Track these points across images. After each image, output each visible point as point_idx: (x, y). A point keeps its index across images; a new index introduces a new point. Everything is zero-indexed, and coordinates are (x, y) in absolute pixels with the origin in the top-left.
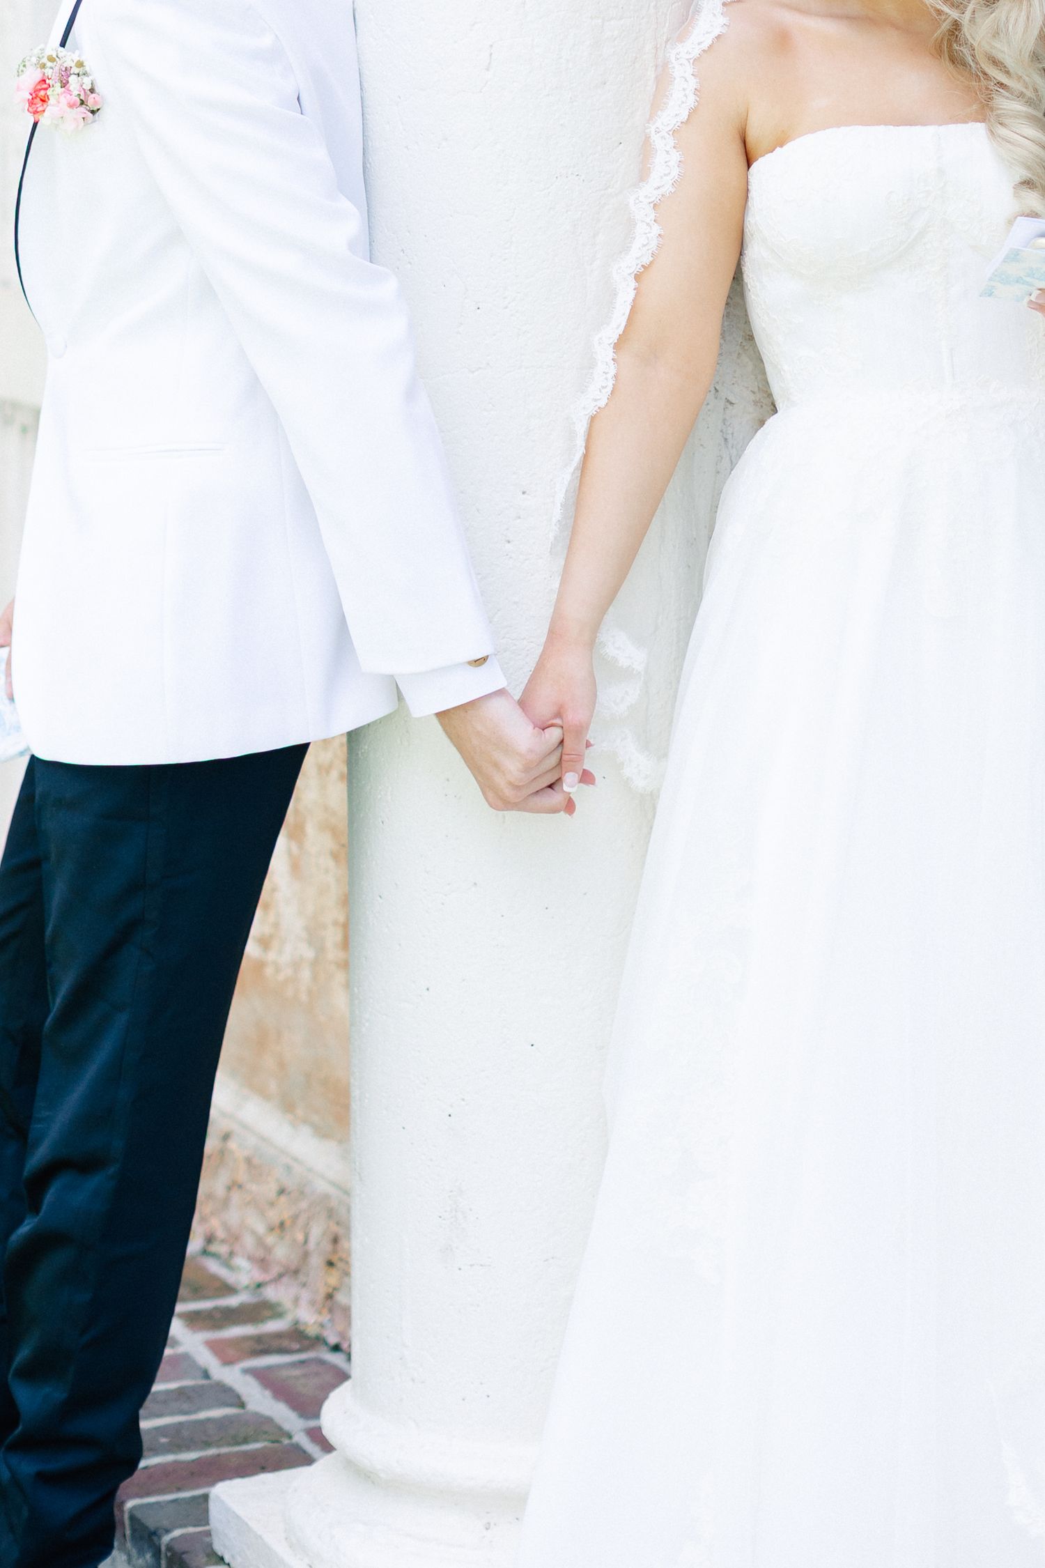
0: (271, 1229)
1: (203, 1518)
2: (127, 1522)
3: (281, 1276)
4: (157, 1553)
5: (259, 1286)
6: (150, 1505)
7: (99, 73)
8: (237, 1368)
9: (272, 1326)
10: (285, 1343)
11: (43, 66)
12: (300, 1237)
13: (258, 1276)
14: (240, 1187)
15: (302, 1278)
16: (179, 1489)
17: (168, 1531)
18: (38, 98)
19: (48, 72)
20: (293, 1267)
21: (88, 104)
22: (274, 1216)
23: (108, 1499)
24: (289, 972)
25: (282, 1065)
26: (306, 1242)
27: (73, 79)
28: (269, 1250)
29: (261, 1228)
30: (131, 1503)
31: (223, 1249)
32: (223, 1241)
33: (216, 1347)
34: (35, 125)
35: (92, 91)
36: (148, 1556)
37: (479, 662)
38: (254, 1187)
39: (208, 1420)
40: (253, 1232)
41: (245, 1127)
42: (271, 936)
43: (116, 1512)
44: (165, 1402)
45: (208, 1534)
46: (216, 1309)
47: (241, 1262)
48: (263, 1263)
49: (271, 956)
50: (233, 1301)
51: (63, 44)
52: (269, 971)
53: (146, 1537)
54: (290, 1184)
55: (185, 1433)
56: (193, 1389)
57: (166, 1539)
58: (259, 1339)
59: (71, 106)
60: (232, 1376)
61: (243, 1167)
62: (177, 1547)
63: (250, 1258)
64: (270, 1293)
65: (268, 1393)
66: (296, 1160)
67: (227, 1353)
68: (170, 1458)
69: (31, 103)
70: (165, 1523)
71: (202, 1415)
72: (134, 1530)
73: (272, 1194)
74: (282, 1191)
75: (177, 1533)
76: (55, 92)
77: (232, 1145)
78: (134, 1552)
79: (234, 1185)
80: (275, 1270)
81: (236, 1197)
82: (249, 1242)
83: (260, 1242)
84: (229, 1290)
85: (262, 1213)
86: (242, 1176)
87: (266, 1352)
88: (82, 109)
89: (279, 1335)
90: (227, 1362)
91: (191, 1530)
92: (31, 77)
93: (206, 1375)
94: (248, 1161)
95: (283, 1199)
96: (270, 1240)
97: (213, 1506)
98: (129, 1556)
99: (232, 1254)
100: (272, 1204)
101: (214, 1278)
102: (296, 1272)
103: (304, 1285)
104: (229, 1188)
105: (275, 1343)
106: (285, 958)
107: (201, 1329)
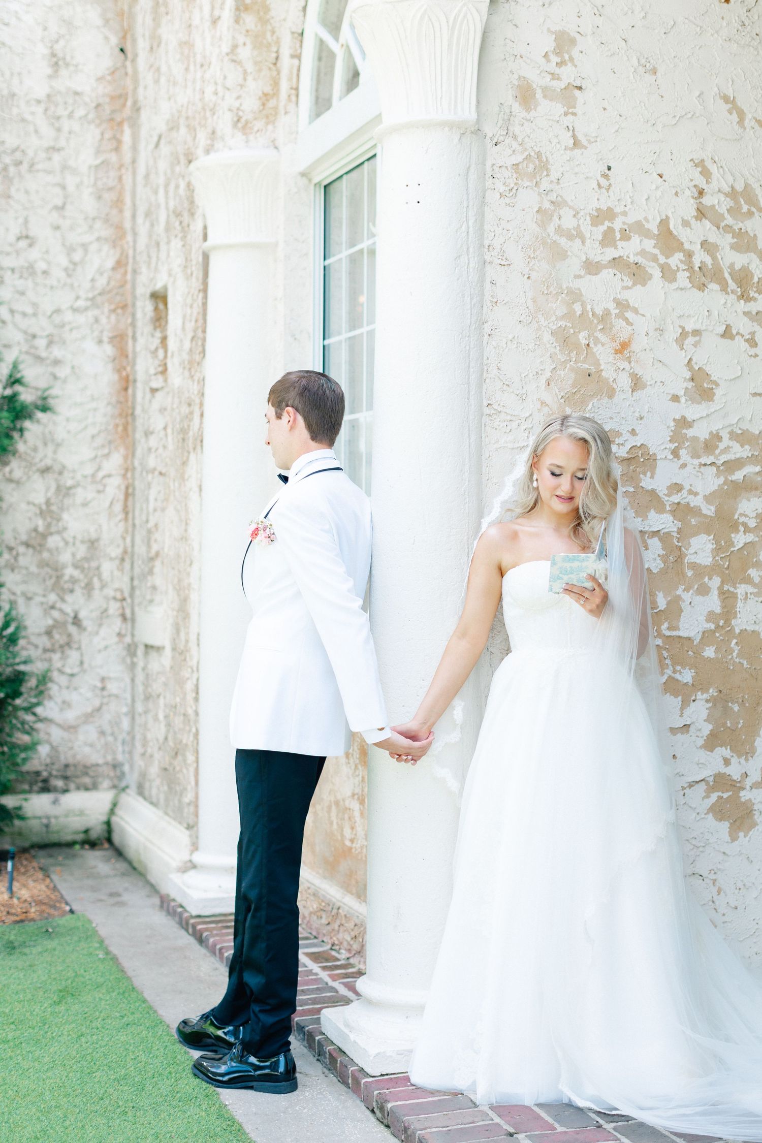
0: (352, 939)
1: (319, 1023)
2: (295, 1025)
3: (355, 954)
4: (304, 1035)
5: (348, 958)
6: (303, 1020)
7: (275, 529)
8: (337, 982)
9: (351, 970)
10: (355, 975)
11: (258, 524)
12: (361, 940)
13: (348, 955)
14: (343, 925)
15: (361, 954)
16: (313, 1015)
17: (307, 1026)
18: (255, 533)
19: (259, 526)
20: (358, 951)
21: (271, 538)
22: (353, 934)
23: (289, 1019)
24: (359, 850)
25: (357, 882)
26: (363, 941)
27: (268, 529)
28: (351, 946)
29: (349, 939)
30: (296, 1019)
31: (337, 948)
32: (337, 945)
33: (330, 976)
34: (251, 542)
35: (273, 534)
36: (301, 1035)
37: (382, 729)
38: (346, 925)
39: (326, 996)
40: (347, 941)
41: (345, 904)
42: (354, 838)
43: (292, 1023)
44: (312, 991)
45: (321, 1027)
46: (333, 965)
47: (343, 951)
48: (349, 951)
49: (354, 845)
50: (338, 963)
51: (265, 517)
52: (353, 850)
53: (301, 1028)
54: (357, 922)
55: (317, 1000)
56: (322, 988)
57: (307, 1029)
58: (346, 974)
59: (266, 537)
60: (336, 985)
61: (344, 918)
62: (310, 1031)
63: (346, 950)
64: (352, 961)
65: (346, 989)
66: (360, 914)
67: (334, 978)
68: (311, 1007)
69: (252, 535)
70: (307, 1024)
71: (323, 995)
72: (297, 1028)
73: (352, 927)
74: (355, 925)
75: (311, 1027)
76: (261, 532)
77: (340, 911)
78: (297, 1035)
79: (341, 925)
80: (353, 952)
81: (342, 929)
82: (345, 944)
83: (349, 944)
84: (338, 960)
85: (349, 933)
86: (343, 922)
87: (348, 977)
88: (269, 539)
89: (353, 973)
90: (334, 980)
91: (315, 1026)
92: (254, 527)
93: (327, 984)
94: (345, 916)
95: (356, 927)
96: (352, 942)
97: (322, 1019)
98: (296, 1036)
99: (340, 949)
100: (352, 930)
101: (334, 956)
102: (359, 952)
103: (362, 956)
104: (339, 926)
105: (351, 975)
106: (358, 845)
107: (327, 971)
